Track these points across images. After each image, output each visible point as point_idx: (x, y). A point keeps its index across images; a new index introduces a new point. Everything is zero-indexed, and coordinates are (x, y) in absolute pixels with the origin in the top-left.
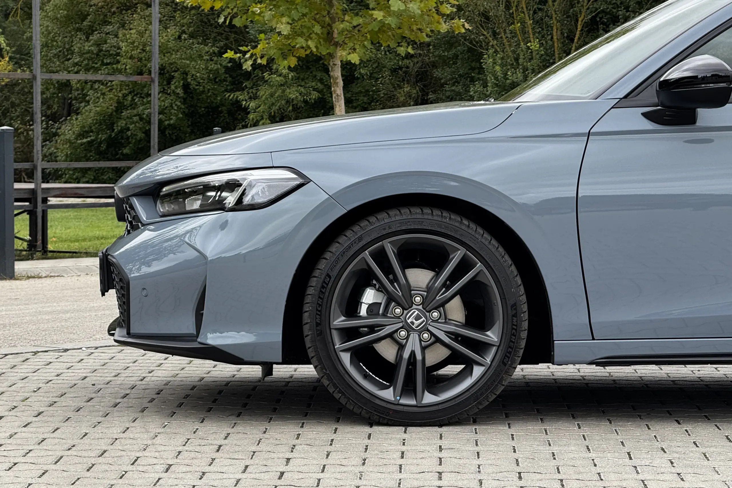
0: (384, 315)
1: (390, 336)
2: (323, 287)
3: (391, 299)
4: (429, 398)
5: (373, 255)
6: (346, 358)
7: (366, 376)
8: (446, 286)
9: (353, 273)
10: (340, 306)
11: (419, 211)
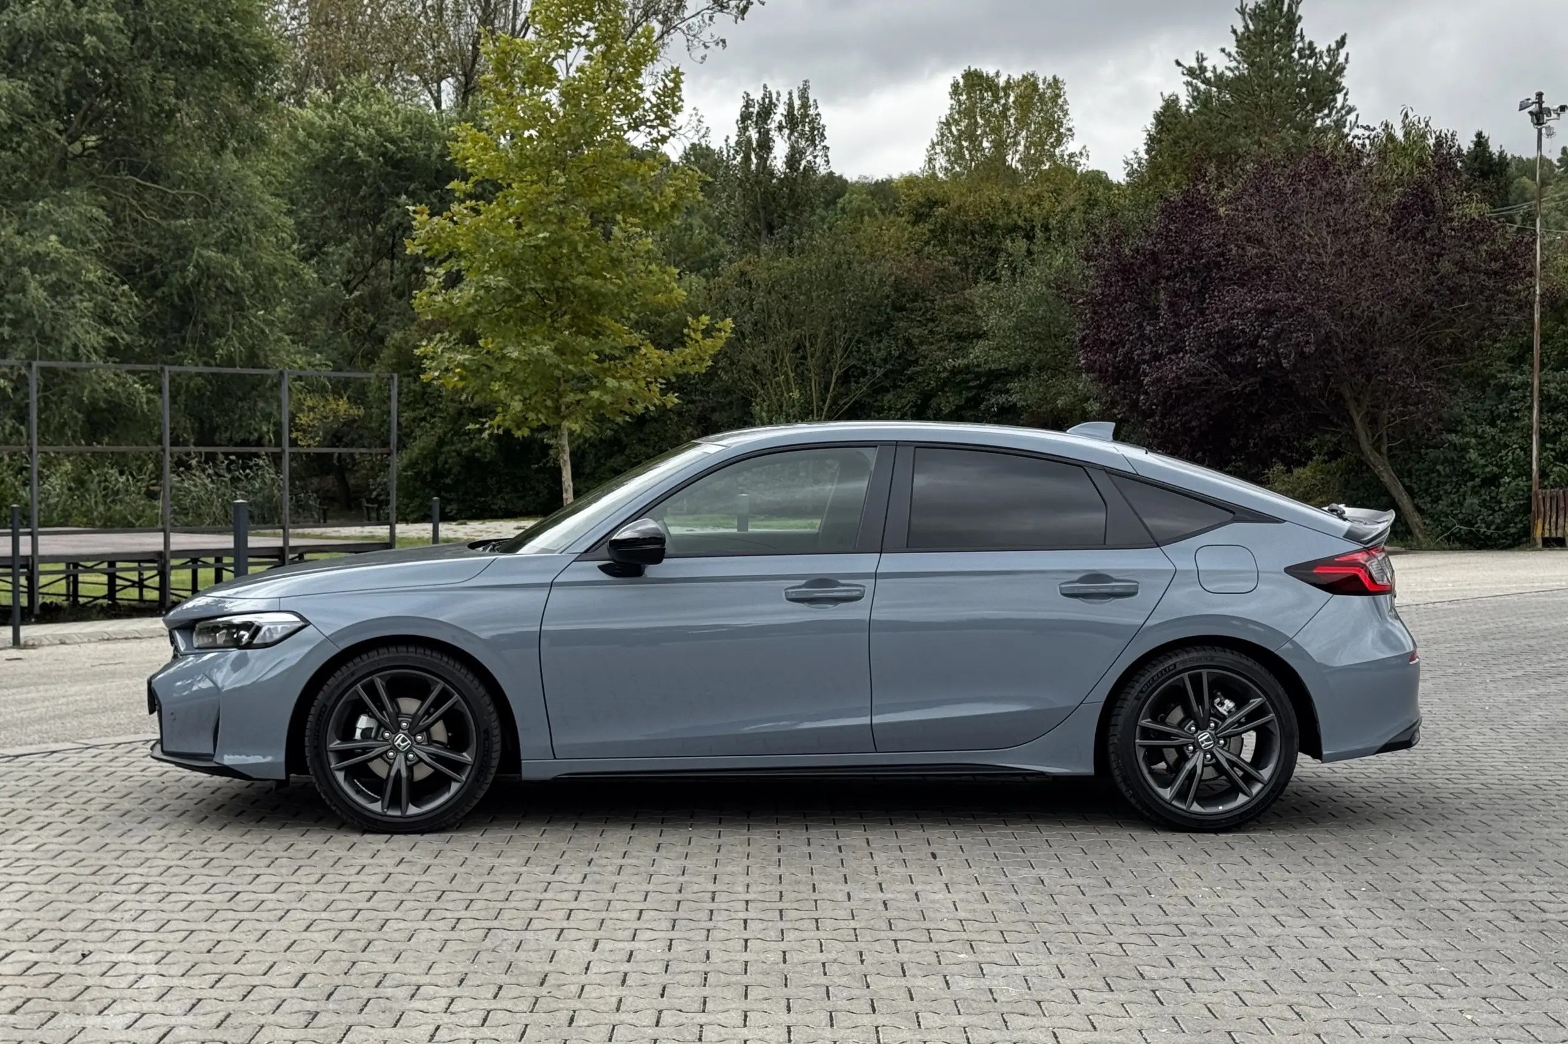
0: (375, 739)
1: (380, 756)
2: (320, 715)
3: (381, 725)
4: (413, 810)
5: (364, 687)
6: (340, 776)
7: (359, 792)
8: (428, 713)
9: (346, 703)
10: (336, 733)
11: (404, 649)
